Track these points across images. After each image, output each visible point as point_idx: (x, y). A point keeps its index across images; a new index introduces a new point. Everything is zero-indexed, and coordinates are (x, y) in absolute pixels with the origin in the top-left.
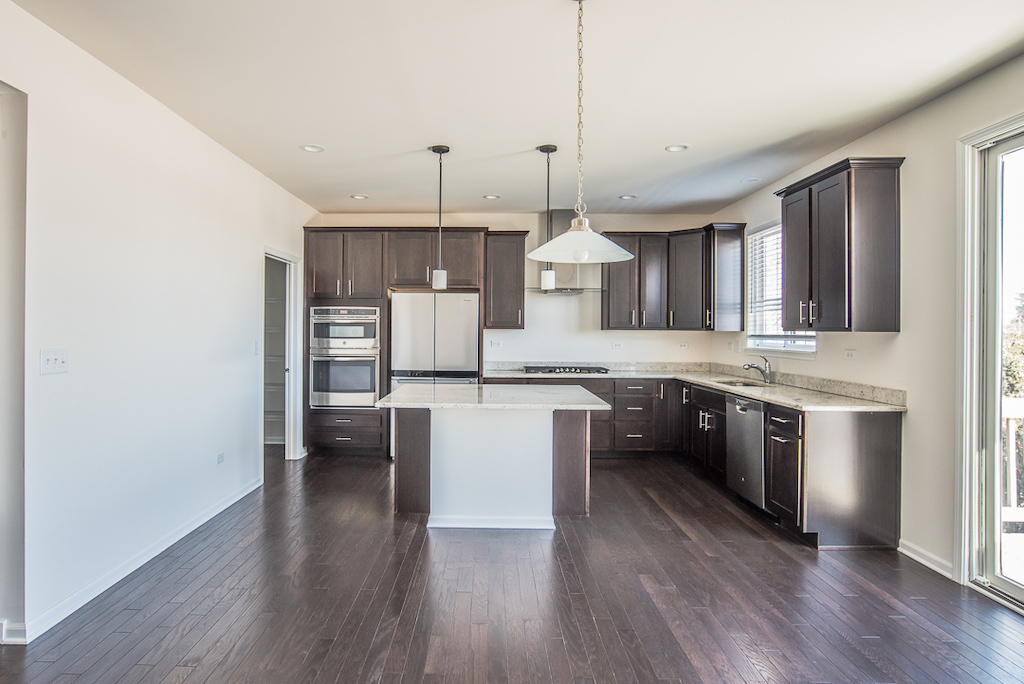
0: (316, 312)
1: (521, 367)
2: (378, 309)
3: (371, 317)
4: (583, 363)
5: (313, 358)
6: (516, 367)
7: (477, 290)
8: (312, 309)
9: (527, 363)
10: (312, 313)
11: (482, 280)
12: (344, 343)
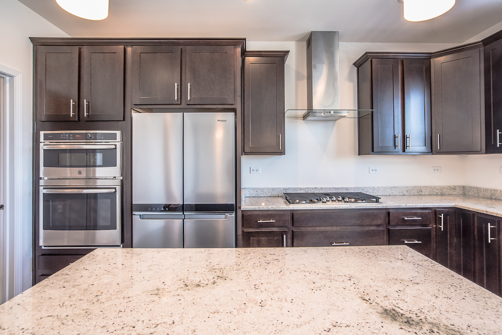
0: (46, 137)
1: (281, 194)
2: (118, 133)
3: (112, 142)
4: (342, 188)
5: (42, 191)
6: (276, 193)
7: (234, 110)
8: (42, 133)
9: (286, 189)
10: (42, 139)
11: (239, 99)
12: (80, 173)
